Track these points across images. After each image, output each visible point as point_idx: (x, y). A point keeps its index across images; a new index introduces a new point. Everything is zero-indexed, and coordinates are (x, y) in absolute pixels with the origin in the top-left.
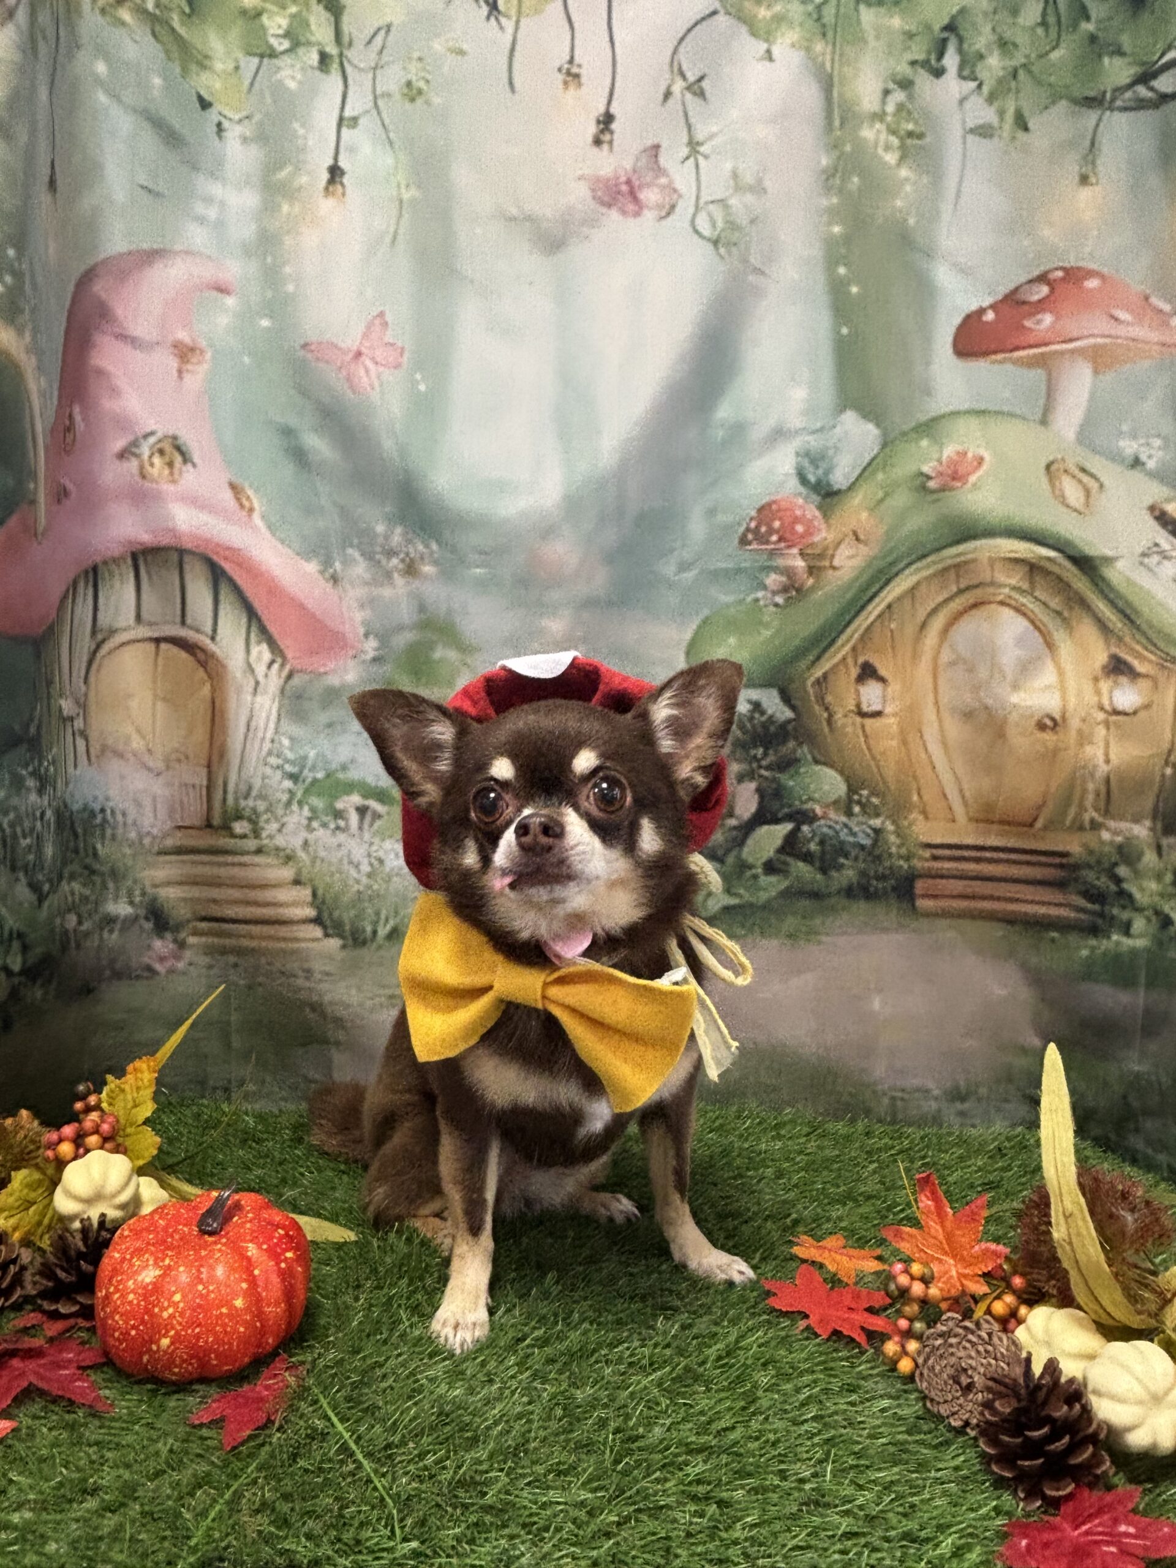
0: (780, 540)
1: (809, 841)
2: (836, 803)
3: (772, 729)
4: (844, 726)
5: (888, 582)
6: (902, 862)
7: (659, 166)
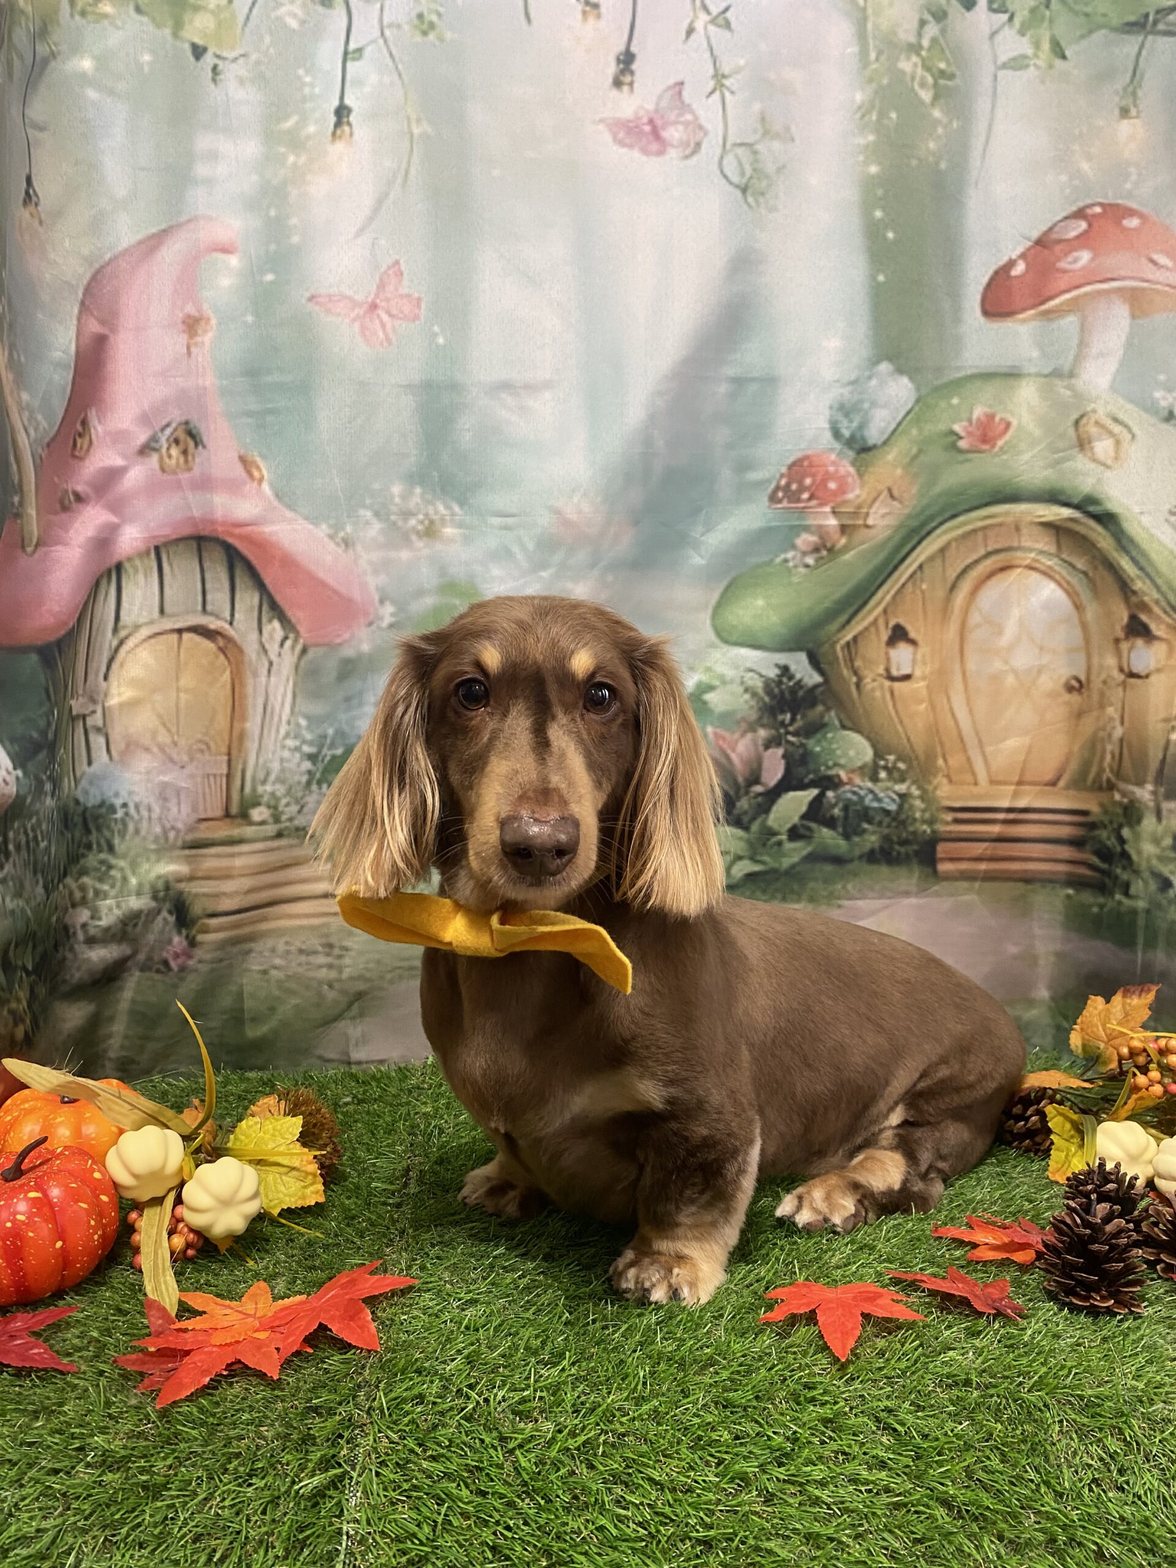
0: (810, 498)
1: (835, 805)
2: (861, 768)
3: (801, 693)
4: (873, 690)
5: (919, 543)
6: (925, 827)
7: (683, 103)
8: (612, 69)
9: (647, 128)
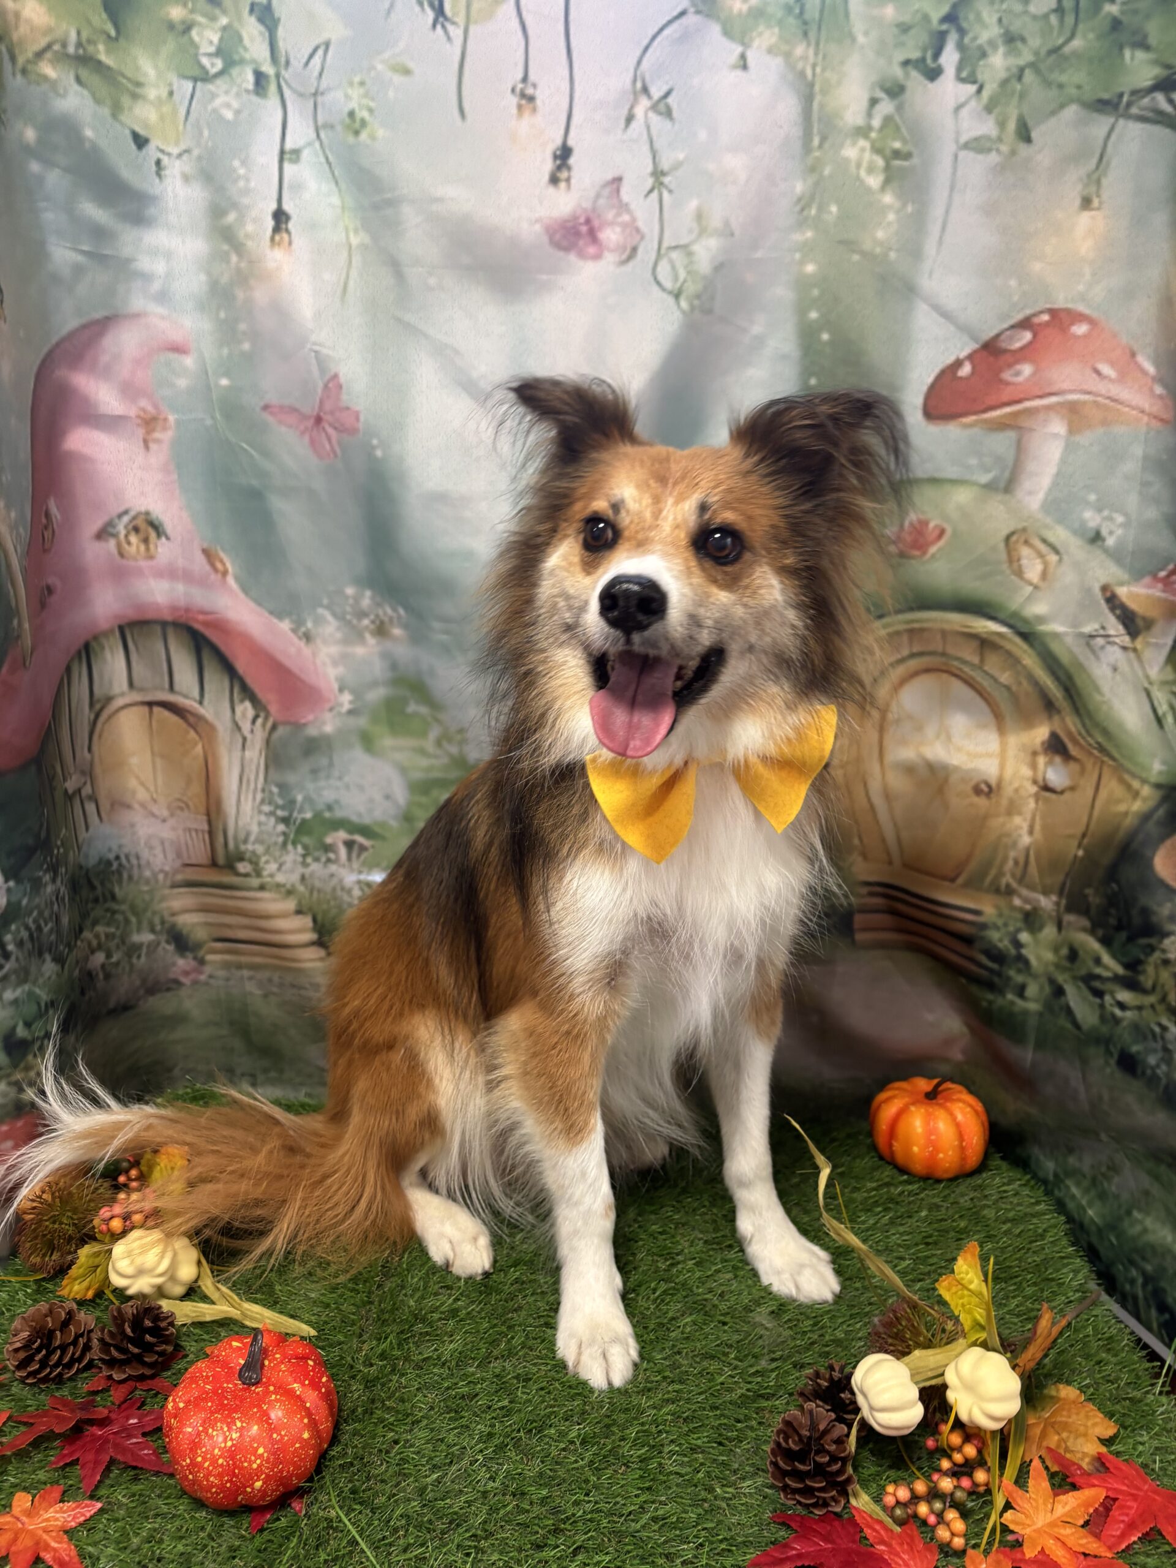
6: (842, 900)
7: (620, 201)
8: (549, 165)
9: (584, 229)
